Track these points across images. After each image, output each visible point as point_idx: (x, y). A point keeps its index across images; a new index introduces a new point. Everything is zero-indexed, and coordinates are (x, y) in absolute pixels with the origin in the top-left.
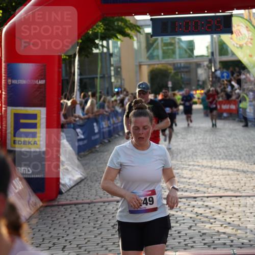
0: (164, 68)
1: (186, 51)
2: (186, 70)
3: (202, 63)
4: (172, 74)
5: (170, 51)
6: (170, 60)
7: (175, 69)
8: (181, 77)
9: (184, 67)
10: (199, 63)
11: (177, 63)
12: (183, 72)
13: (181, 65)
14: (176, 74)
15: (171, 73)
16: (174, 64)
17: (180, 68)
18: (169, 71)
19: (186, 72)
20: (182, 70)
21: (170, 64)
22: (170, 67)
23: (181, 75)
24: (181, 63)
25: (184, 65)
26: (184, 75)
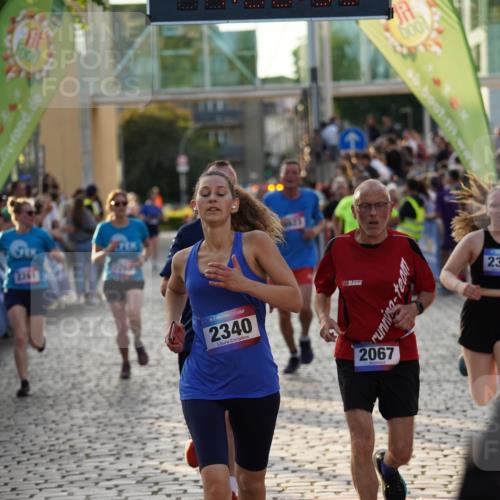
0: (165, 114)
1: (231, 63)
2: (229, 121)
3: (277, 101)
4: (189, 133)
5: (186, 65)
6: (185, 92)
7: (198, 117)
8: (218, 145)
9: (226, 113)
10: (267, 100)
11: (206, 100)
12: (222, 127)
13: (215, 106)
14: (202, 133)
15: (185, 129)
16: (195, 104)
17: (213, 115)
18: (182, 124)
19: (232, 128)
20: (219, 121)
21: (184, 104)
22: (181, 111)
23: (216, 135)
24: (215, 101)
25: (225, 105)
26: (226, 136)
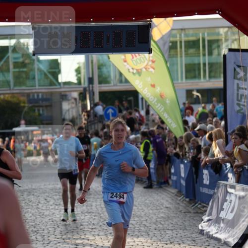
0: (15, 100)
1: (45, 75)
2: (44, 103)
3: (68, 93)
4: (26, 109)
5: (24, 76)
6: (24, 89)
7: (30, 101)
8: (40, 115)
9: (43, 100)
10: (63, 93)
11: (33, 93)
12: (42, 106)
13: (38, 96)
14: (32, 109)
15: (24, 107)
16: (28, 95)
17: (38, 100)
18: (22, 105)
19: (46, 106)
20: (40, 103)
21: (23, 94)
22: (22, 98)
23: (39, 110)
24: (38, 93)
25: (42, 96)
26: (43, 110)
